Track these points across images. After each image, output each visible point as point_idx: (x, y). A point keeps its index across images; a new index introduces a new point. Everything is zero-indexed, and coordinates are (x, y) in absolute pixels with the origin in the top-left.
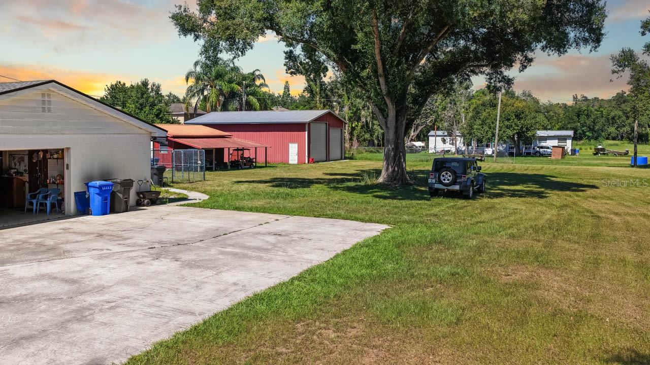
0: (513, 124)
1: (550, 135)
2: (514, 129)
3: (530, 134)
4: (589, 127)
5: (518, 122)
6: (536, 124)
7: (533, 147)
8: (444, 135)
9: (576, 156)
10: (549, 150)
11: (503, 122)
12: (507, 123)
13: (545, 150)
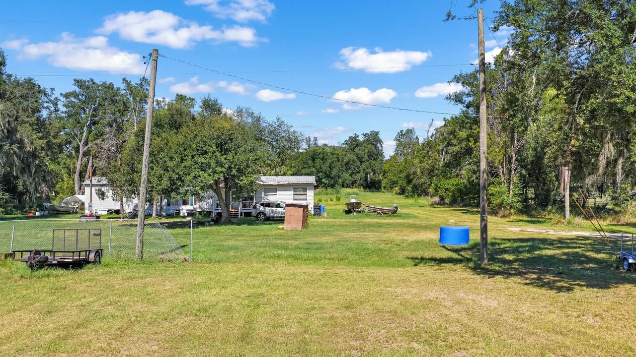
0: (213, 162)
1: (281, 183)
2: (215, 172)
3: (244, 181)
4: (325, 173)
5: (223, 158)
6: (257, 162)
7: (254, 204)
8: (101, 183)
9: (324, 217)
10: (280, 210)
11: (193, 157)
12: (201, 160)
13: (273, 208)
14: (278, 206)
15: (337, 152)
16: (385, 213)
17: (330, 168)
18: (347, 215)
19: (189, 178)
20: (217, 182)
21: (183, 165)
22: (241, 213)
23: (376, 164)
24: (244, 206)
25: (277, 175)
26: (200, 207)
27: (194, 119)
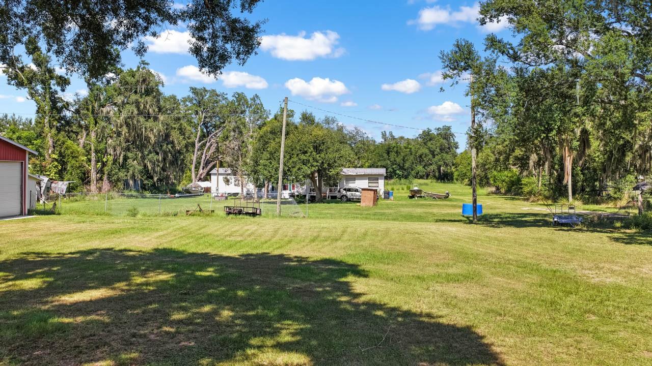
0: (311, 159)
1: (359, 174)
3: (332, 172)
4: (399, 165)
5: (318, 156)
6: (341, 158)
7: (338, 190)
8: (227, 173)
9: (391, 200)
10: (357, 193)
11: (298, 155)
12: (303, 157)
13: (353, 193)
14: (356, 190)
15: (410, 146)
16: (440, 198)
17: (403, 160)
18: (411, 199)
19: (295, 170)
20: (313, 173)
21: (291, 161)
22: (329, 196)
23: (448, 157)
24: (331, 191)
25: (356, 167)
26: (297, 192)
27: (296, 128)
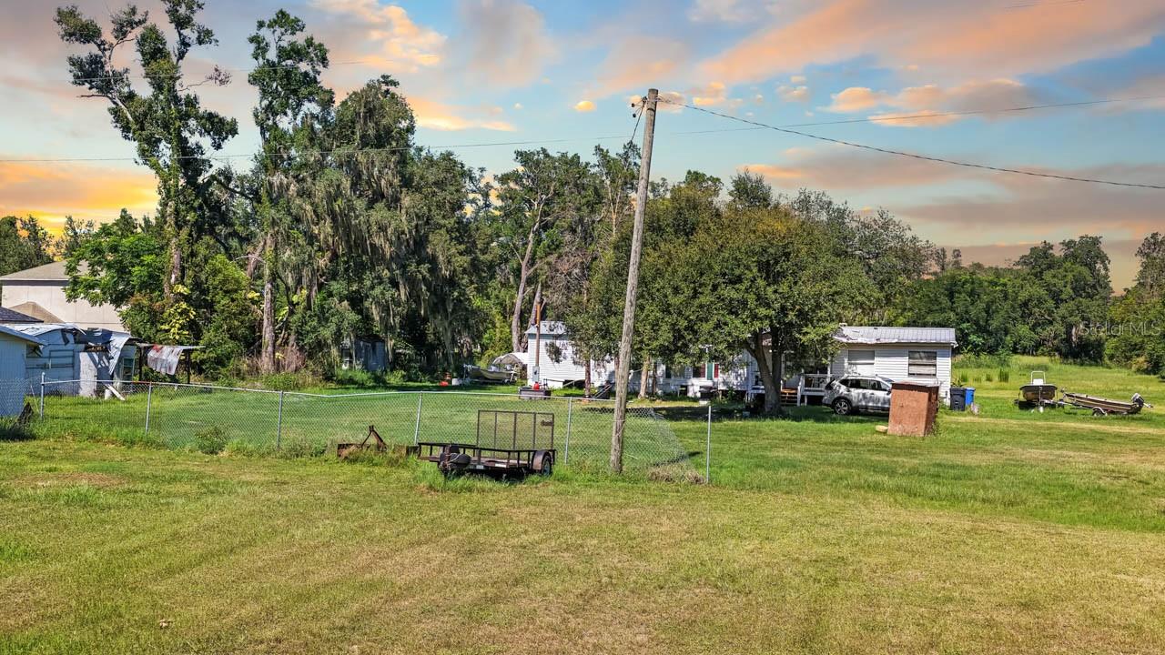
0: (751, 298)
1: (883, 341)
2: (755, 317)
3: (811, 335)
4: (977, 323)
5: (770, 290)
6: (836, 297)
7: (828, 380)
8: (555, 333)
9: (972, 413)
10: (880, 394)
11: (715, 287)
12: (729, 292)
13: (865, 391)
14: (877, 386)
15: (1002, 281)
16: (1113, 411)
17: (987, 312)
18: (1025, 412)
19: (706, 327)
20: (757, 337)
21: (697, 302)
22: (803, 397)
23: (1093, 307)
24: (808, 383)
25: (875, 324)
26: (725, 383)
27: (718, 215)
